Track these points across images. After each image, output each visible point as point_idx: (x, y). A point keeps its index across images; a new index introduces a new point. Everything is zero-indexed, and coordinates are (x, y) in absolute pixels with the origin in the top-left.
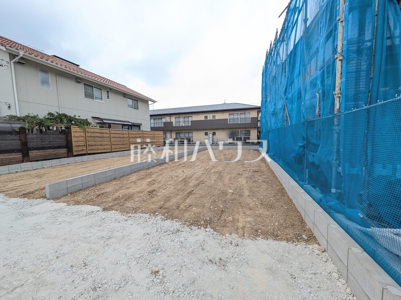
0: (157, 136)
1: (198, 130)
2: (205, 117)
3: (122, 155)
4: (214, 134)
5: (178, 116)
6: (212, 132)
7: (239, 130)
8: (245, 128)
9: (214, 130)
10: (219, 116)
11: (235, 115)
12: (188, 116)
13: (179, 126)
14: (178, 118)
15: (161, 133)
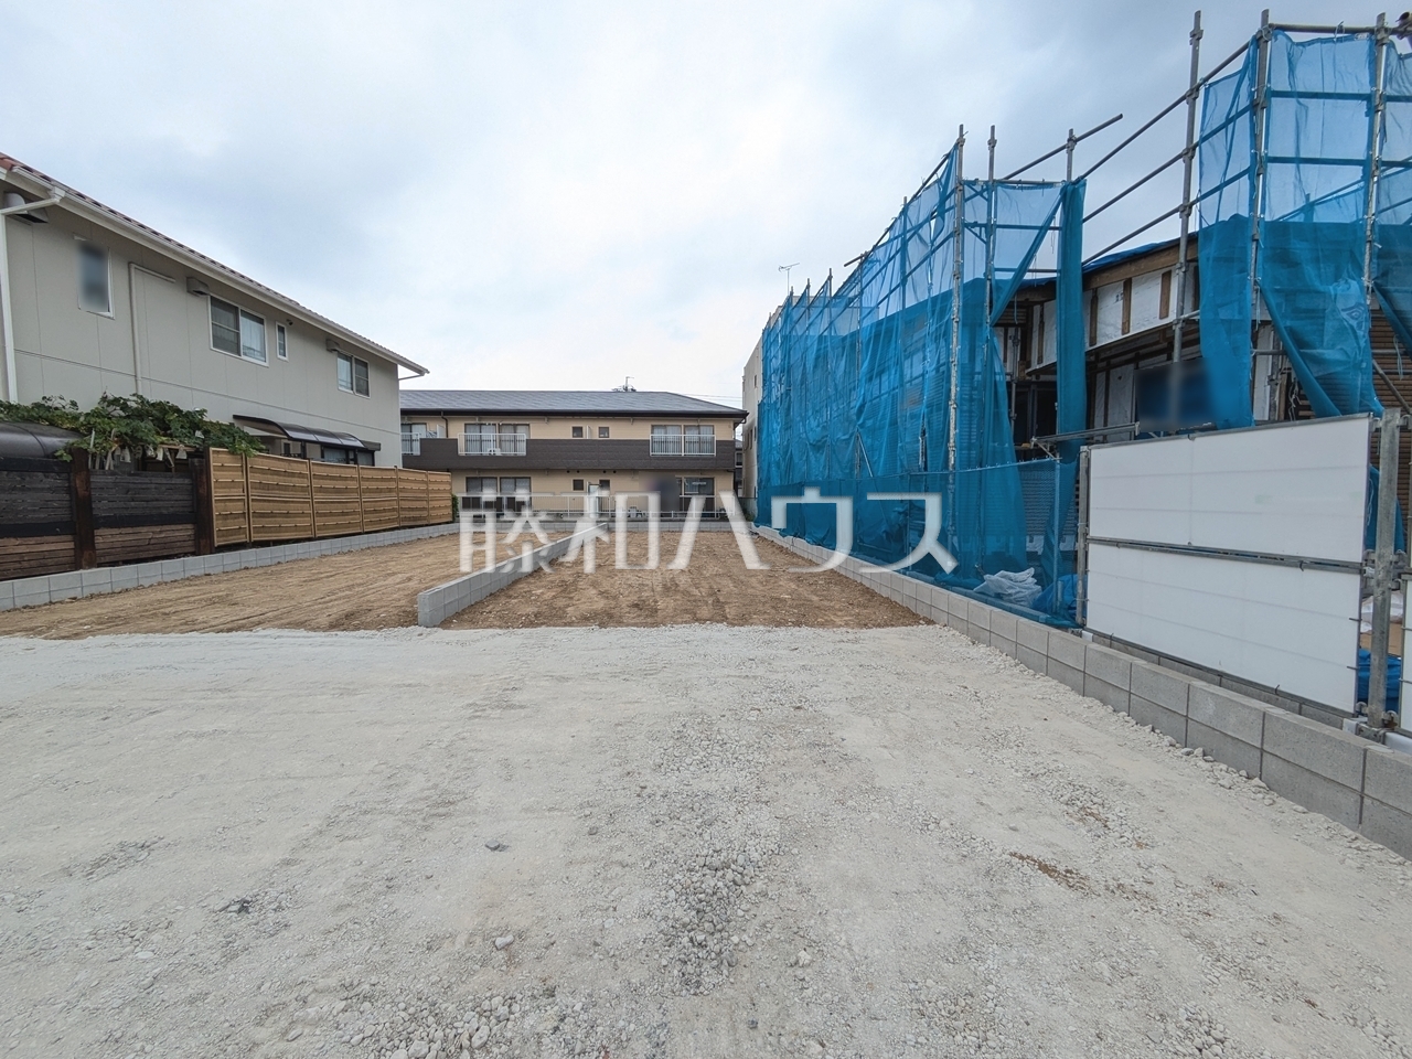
0: (435, 487)
1: (549, 470)
2: (575, 429)
3: (346, 550)
4: (604, 485)
5: (477, 421)
6: (596, 479)
7: (683, 477)
8: (701, 471)
9: (605, 472)
10: (620, 432)
11: (669, 429)
12: (512, 422)
13: (481, 457)
14: (478, 428)
15: (446, 477)
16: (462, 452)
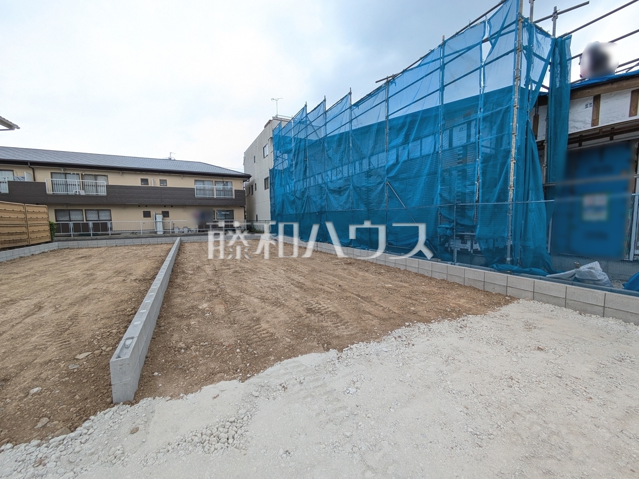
0: (34, 216)
1: (125, 205)
2: (142, 180)
4: (166, 215)
5: (62, 171)
6: (160, 211)
7: (215, 209)
8: (226, 206)
9: (165, 206)
11: (206, 182)
12: (94, 173)
13: (68, 196)
14: (63, 176)
15: (43, 209)
16: (49, 191)
